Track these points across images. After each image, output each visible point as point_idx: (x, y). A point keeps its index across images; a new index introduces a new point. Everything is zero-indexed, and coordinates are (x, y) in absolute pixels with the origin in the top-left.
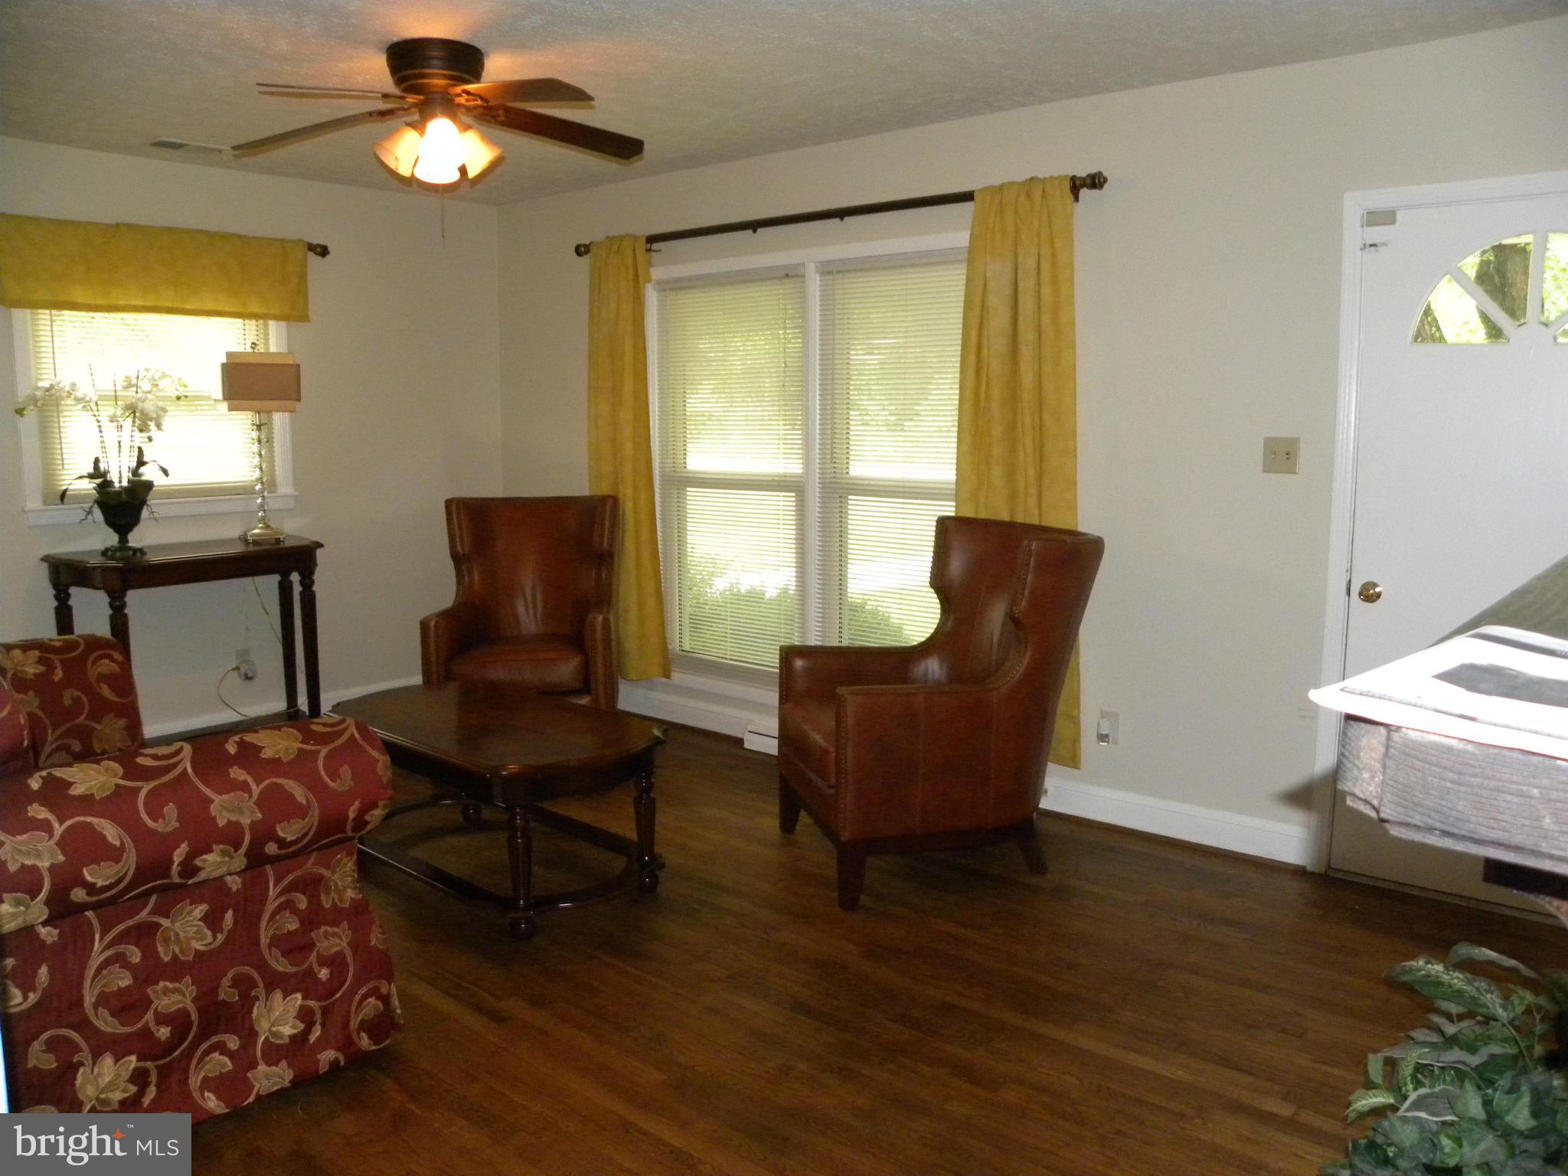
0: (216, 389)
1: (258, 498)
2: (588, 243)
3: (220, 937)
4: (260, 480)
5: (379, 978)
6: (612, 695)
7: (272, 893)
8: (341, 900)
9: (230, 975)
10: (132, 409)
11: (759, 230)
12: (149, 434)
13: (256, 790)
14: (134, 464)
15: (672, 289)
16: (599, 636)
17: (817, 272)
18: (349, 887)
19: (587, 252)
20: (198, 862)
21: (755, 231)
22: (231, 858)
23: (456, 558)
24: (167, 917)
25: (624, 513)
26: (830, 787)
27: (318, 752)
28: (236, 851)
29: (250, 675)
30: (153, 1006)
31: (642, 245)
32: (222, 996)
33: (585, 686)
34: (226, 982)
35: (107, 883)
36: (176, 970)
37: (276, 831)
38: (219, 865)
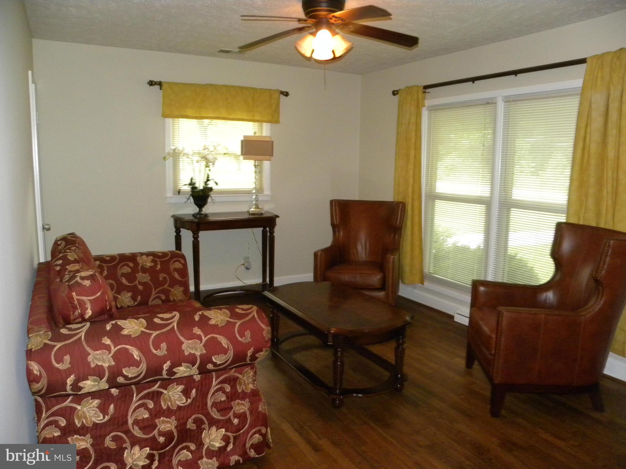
0: (238, 151)
1: (253, 196)
2: (398, 90)
3: (189, 401)
4: (255, 188)
5: (262, 425)
6: (396, 288)
7: (214, 383)
8: (246, 388)
9: (193, 417)
10: (205, 158)
11: (476, 82)
12: (209, 168)
13: (204, 339)
14: (205, 180)
15: (434, 110)
16: (391, 265)
17: (503, 101)
18: (251, 383)
19: (397, 94)
20: (175, 370)
21: (473, 83)
22: (191, 369)
23: (333, 226)
24: (166, 389)
25: (407, 210)
26: (491, 355)
27: (236, 323)
28: (193, 367)
29: (248, 267)
30: (158, 428)
31: (421, 90)
32: (188, 426)
33: (383, 287)
34: (190, 420)
35: (133, 376)
36: (169, 413)
37: (212, 360)
38: (185, 372)
